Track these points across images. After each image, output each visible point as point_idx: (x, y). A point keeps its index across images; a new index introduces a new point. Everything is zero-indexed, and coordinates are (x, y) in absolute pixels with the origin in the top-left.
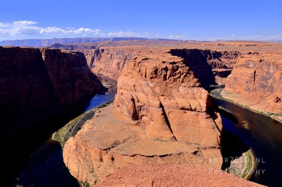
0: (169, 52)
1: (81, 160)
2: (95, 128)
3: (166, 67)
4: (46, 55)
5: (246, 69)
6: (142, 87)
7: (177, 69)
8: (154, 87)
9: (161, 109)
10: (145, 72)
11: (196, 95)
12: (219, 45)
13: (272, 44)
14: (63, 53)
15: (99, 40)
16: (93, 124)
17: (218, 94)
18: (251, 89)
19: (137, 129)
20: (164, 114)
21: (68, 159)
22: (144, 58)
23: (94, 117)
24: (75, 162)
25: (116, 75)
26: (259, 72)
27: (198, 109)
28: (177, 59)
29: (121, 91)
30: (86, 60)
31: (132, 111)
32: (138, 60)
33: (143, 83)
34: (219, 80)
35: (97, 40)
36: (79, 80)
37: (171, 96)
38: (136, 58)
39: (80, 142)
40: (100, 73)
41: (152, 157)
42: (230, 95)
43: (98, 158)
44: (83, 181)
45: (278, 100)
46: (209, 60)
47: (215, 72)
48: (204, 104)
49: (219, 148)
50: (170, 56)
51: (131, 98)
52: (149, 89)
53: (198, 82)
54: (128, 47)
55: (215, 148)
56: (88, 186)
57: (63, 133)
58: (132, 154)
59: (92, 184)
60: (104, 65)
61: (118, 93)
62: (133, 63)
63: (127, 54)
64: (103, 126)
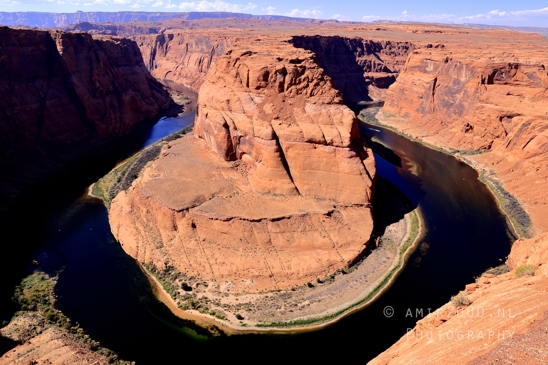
0: (290, 42)
1: (141, 228)
2: (162, 175)
3: (284, 69)
4: (64, 44)
5: (421, 74)
6: (241, 103)
7: (303, 73)
8: (263, 104)
9: (274, 141)
10: (246, 77)
11: (334, 118)
12: (378, 29)
13: (468, 31)
14: (97, 41)
15: (164, 17)
16: (159, 169)
17: (372, 117)
18: (427, 109)
19: (234, 175)
20: (279, 150)
21: (119, 227)
22: (244, 51)
23: (160, 156)
24: (131, 232)
25: (197, 82)
26: (443, 81)
27: (337, 142)
28: (304, 54)
29: (205, 111)
30: (140, 54)
31: (225, 146)
32: (234, 56)
33: (244, 96)
34: (375, 93)
35: (159, 17)
36: (131, 92)
37: (290, 120)
38: (230, 52)
39: (137, 199)
40: (168, 77)
41: (259, 221)
42: (392, 118)
43: (169, 224)
44: (146, 262)
45: (469, 128)
46: (359, 56)
47: (368, 78)
48: (345, 134)
49: (368, 206)
50: (291, 47)
51: (223, 123)
52: (253, 107)
53: (338, 95)
54: (216, 30)
55: (362, 205)
56: (154, 270)
57: (107, 184)
58: (225, 218)
59: (160, 266)
60: (174, 65)
61: (200, 114)
62: (225, 60)
63: (216, 43)
64: (175, 172)
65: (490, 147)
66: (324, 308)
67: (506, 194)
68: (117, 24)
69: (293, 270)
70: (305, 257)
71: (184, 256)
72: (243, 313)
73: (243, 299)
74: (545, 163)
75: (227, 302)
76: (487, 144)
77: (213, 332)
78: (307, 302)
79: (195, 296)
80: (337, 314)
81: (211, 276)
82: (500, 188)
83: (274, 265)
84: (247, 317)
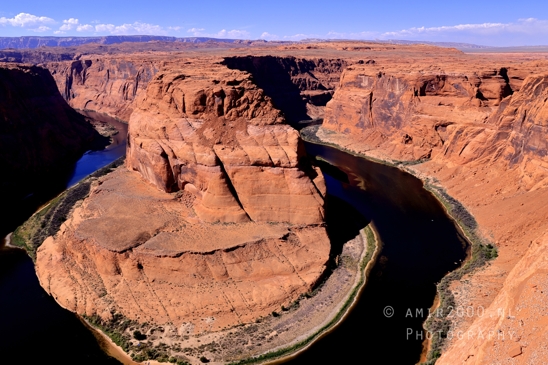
0: (222, 63)
1: (78, 277)
3: (222, 91)
5: (357, 89)
6: (178, 130)
7: (242, 94)
8: (203, 129)
9: (219, 167)
10: (181, 101)
11: (279, 138)
12: (309, 48)
16: (91, 208)
17: (313, 135)
18: (366, 124)
19: (178, 207)
20: (224, 175)
21: (49, 278)
22: (177, 75)
23: (91, 194)
24: (66, 283)
26: (378, 95)
27: (284, 162)
28: (240, 75)
29: (139, 140)
30: (54, 83)
31: (164, 177)
32: (166, 80)
33: (181, 122)
34: (313, 111)
35: (72, 42)
36: (47, 125)
37: (233, 143)
38: (162, 77)
39: (69, 244)
40: (89, 107)
41: (212, 253)
42: (333, 135)
43: (111, 268)
44: (88, 314)
45: (408, 139)
46: (293, 75)
47: (304, 96)
48: (292, 154)
49: (322, 226)
50: (225, 69)
51: (160, 152)
52: (192, 133)
53: (280, 114)
54: (139, 54)
55: (316, 225)
56: (99, 321)
57: (29, 231)
58: (175, 254)
59: (106, 315)
60: (95, 93)
61: (132, 144)
62: (156, 85)
63: (141, 68)
64: (111, 209)
65: (429, 156)
66: (293, 336)
67: (451, 199)
69: (255, 300)
70: (266, 286)
71: (132, 301)
72: (208, 355)
73: (206, 340)
74: (481, 166)
75: (188, 346)
76: (427, 153)
78: (275, 333)
79: (151, 344)
80: (308, 341)
81: (166, 319)
82: (444, 194)
83: (234, 297)
84: (212, 359)
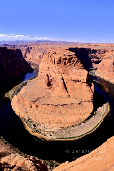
0: (68, 49)
1: (21, 107)
3: (66, 58)
5: (110, 60)
6: (52, 69)
7: (72, 59)
8: (59, 69)
9: (62, 80)
10: (54, 60)
11: (81, 73)
12: (96, 46)
14: (9, 49)
15: (29, 42)
16: (27, 89)
17: (93, 73)
18: (111, 71)
19: (50, 91)
20: (64, 83)
21: (14, 106)
22: (54, 52)
23: (27, 85)
25: (39, 62)
27: (82, 81)
28: (72, 53)
29: (41, 71)
31: (47, 82)
32: (50, 54)
33: (53, 66)
34: (94, 66)
35: (28, 42)
36: (19, 65)
37: (68, 74)
38: (49, 53)
39: (20, 98)
40: (30, 61)
41: (57, 105)
42: (100, 74)
43: (30, 106)
44: (22, 117)
46: (90, 54)
47: (92, 61)
48: (85, 79)
49: (92, 101)
50: (68, 51)
51: (47, 75)
52: (56, 70)
53: (83, 66)
54: (45, 46)
55: (90, 101)
56: (25, 120)
57: (11, 93)
58: (47, 104)
59: (27, 119)
60: (32, 56)
61: (40, 72)
62: (48, 55)
63: (45, 50)
64: (32, 90)
66: (77, 133)
68: (15, 44)
69: (68, 121)
70: (72, 117)
71: (34, 116)
72: (52, 134)
73: (52, 130)
75: (47, 131)
77: (42, 140)
78: (72, 131)
79: (37, 128)
80: (81, 136)
81: (42, 122)
83: (62, 119)
84: (53, 136)
